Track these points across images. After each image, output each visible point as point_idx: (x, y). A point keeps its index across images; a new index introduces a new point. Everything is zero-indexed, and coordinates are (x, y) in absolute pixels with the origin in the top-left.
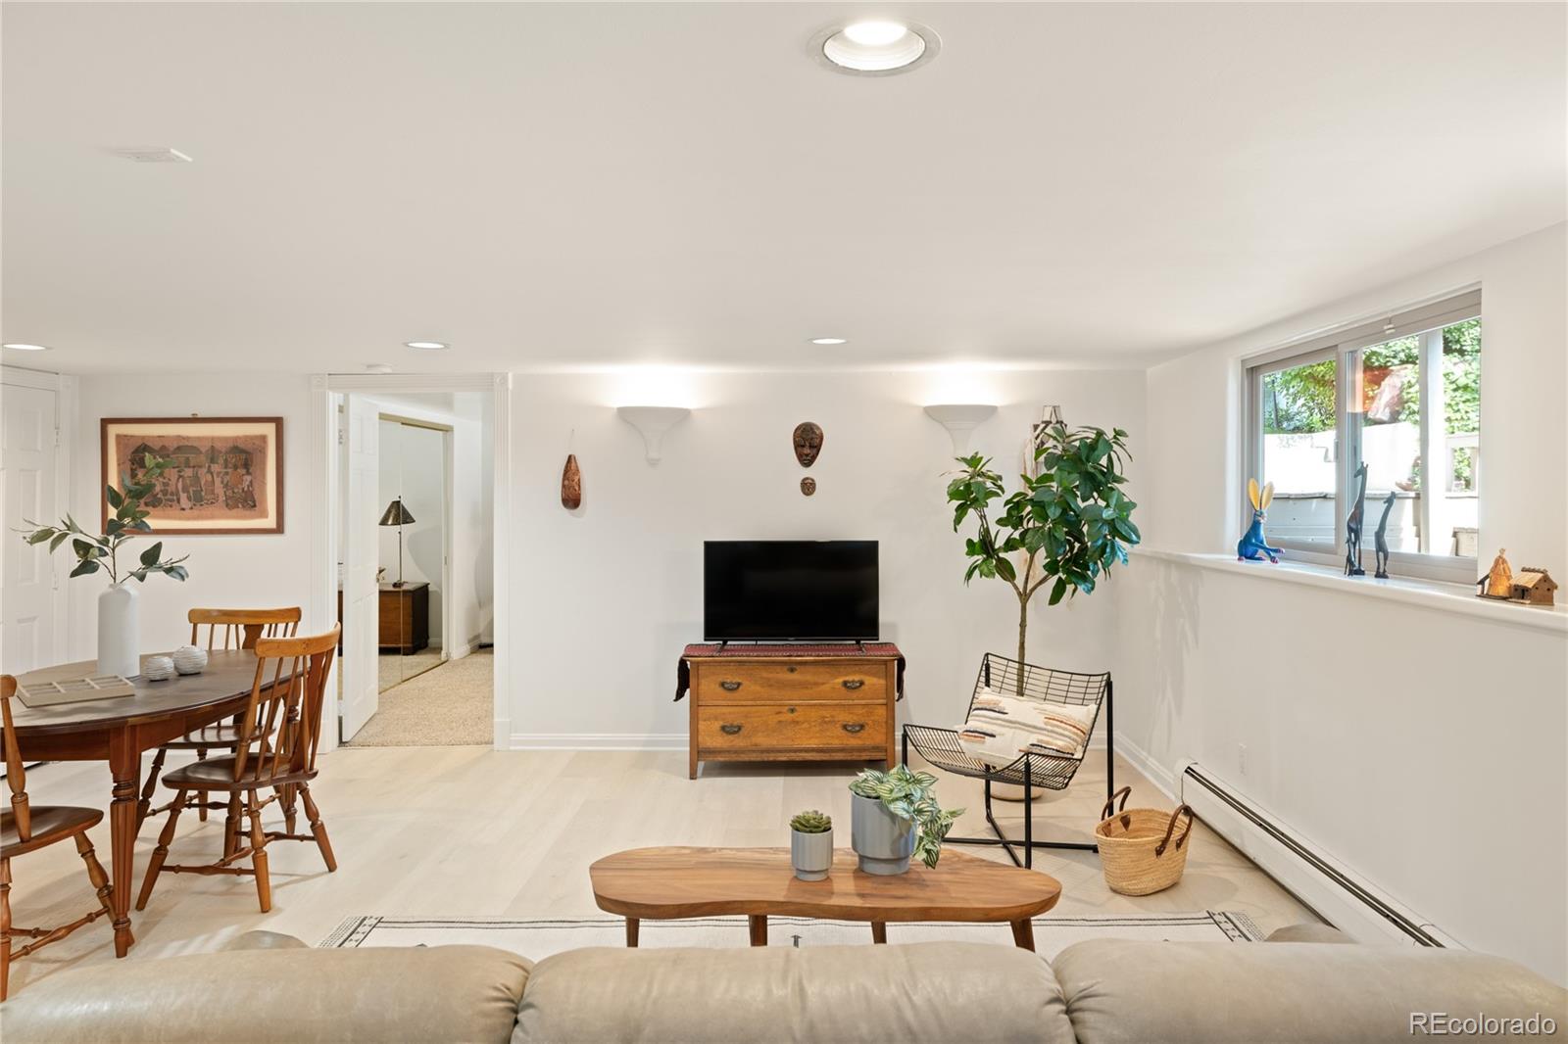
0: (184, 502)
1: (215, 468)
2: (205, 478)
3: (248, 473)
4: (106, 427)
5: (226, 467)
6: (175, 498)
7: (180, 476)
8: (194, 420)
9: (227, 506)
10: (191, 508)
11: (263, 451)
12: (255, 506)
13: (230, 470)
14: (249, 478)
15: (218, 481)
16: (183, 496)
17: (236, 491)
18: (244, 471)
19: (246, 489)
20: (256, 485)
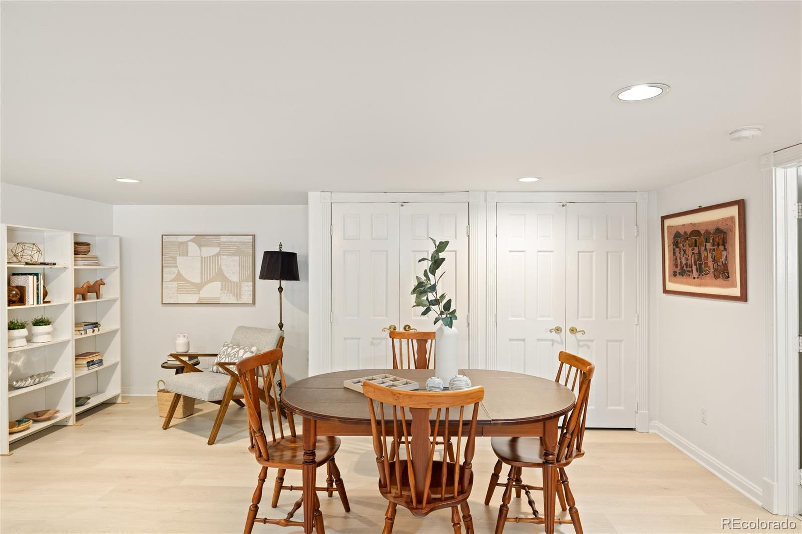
0: (695, 274)
1: (709, 246)
2: (704, 254)
3: (725, 249)
4: (663, 221)
5: (713, 246)
6: (691, 269)
7: (693, 253)
8: (701, 210)
9: (715, 276)
10: (698, 277)
11: (732, 230)
12: (728, 277)
13: (715, 248)
14: (724, 253)
15: (710, 256)
16: (694, 268)
17: (719, 264)
18: (722, 248)
19: (724, 263)
20: (729, 259)
